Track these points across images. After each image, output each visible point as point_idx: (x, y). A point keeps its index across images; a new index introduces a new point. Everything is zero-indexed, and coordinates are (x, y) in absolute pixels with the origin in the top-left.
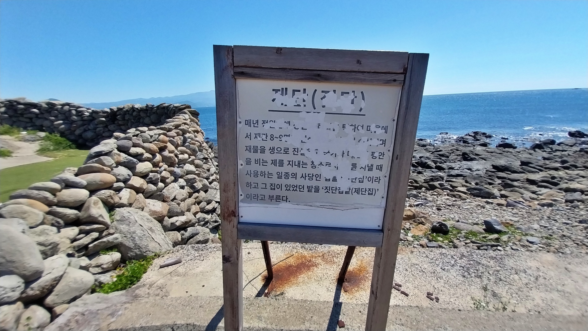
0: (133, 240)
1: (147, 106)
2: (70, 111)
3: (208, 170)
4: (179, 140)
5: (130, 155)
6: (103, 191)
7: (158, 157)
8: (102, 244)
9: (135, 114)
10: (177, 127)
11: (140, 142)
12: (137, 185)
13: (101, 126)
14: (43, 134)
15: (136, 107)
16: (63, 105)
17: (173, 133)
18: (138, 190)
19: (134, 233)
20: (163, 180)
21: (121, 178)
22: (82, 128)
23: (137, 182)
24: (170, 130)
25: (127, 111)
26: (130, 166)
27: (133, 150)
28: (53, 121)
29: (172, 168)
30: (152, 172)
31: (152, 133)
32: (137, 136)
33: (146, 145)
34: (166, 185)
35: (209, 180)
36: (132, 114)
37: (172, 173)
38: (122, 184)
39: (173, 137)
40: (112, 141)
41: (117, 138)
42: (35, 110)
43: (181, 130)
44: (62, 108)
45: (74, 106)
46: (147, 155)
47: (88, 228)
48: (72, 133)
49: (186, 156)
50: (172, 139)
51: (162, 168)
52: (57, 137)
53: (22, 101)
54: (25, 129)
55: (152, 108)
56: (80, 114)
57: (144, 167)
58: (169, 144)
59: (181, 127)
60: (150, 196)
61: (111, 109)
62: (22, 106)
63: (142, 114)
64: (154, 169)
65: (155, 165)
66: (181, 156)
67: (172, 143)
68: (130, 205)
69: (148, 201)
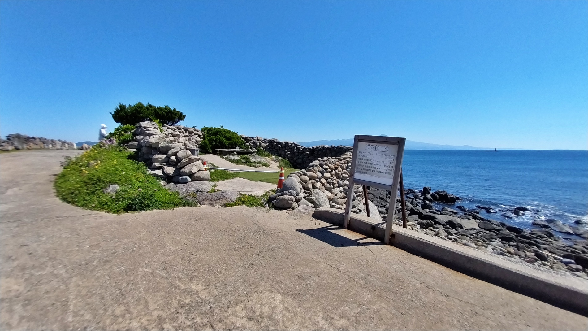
0: (319, 202)
1: (331, 147)
2: (294, 147)
3: (358, 188)
4: (345, 166)
5: (323, 168)
6: (313, 180)
7: (334, 172)
8: (309, 199)
9: (324, 151)
10: (345, 159)
11: (328, 163)
12: (323, 183)
13: (306, 156)
14: (280, 158)
15: (326, 147)
16: (292, 144)
17: (342, 162)
18: (323, 185)
19: (320, 199)
20: (333, 184)
21: (319, 177)
22: (297, 157)
23: (323, 181)
24: (341, 160)
25: (321, 149)
26: (322, 173)
27: (325, 166)
28: (286, 152)
29: (338, 180)
30: (330, 178)
31: (333, 160)
32: (327, 160)
33: (330, 165)
34: (334, 187)
35: (357, 195)
36: (322, 151)
37: (338, 183)
38: (318, 180)
39: (342, 164)
40: (317, 161)
41: (319, 160)
42: (280, 146)
43: (346, 161)
44: (291, 145)
45: (296, 145)
46: (329, 170)
47: (307, 191)
48: (292, 159)
49: (346, 176)
50: (341, 164)
51: (334, 178)
52: (286, 160)
53: (276, 141)
54: (274, 155)
55: (334, 148)
56: (298, 149)
57: (327, 175)
58: (339, 167)
59: (347, 159)
60: (327, 189)
61: (313, 147)
62: (275, 143)
63: (328, 151)
64: (331, 177)
65: (332, 176)
66: (344, 175)
67: (341, 166)
68: (320, 189)
69: (326, 191)
